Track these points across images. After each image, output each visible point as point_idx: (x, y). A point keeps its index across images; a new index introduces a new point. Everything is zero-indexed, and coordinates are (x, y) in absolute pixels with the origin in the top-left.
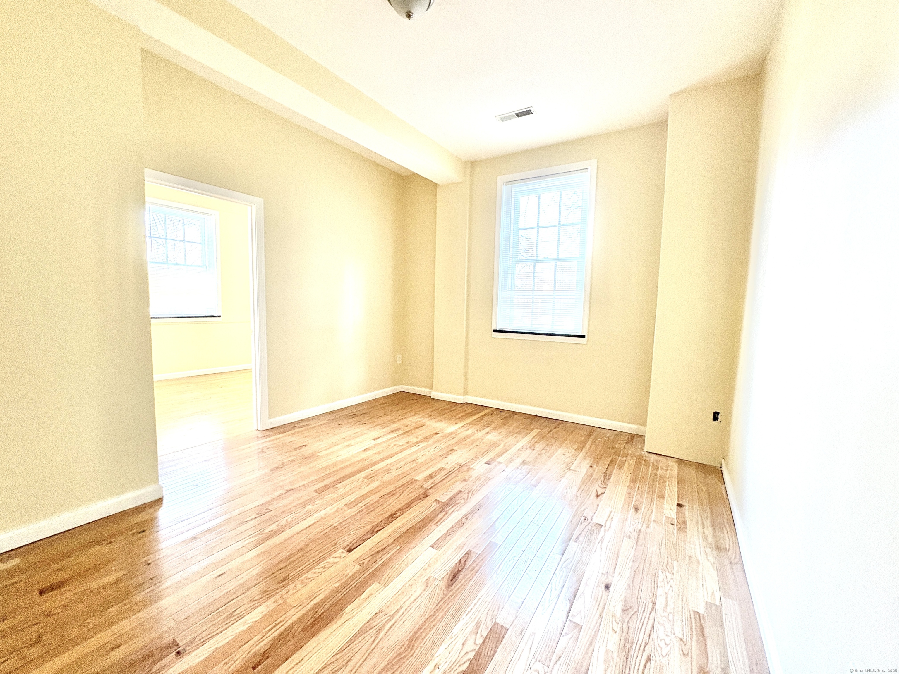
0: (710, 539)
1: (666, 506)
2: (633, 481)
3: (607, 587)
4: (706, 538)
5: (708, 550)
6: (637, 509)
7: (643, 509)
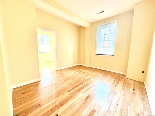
0: (141, 97)
1: (131, 89)
2: (123, 84)
3: (117, 105)
4: (140, 97)
5: (141, 100)
6: (124, 90)
7: (126, 90)
